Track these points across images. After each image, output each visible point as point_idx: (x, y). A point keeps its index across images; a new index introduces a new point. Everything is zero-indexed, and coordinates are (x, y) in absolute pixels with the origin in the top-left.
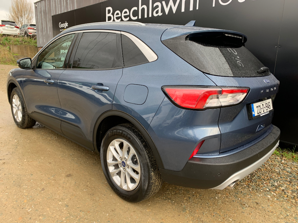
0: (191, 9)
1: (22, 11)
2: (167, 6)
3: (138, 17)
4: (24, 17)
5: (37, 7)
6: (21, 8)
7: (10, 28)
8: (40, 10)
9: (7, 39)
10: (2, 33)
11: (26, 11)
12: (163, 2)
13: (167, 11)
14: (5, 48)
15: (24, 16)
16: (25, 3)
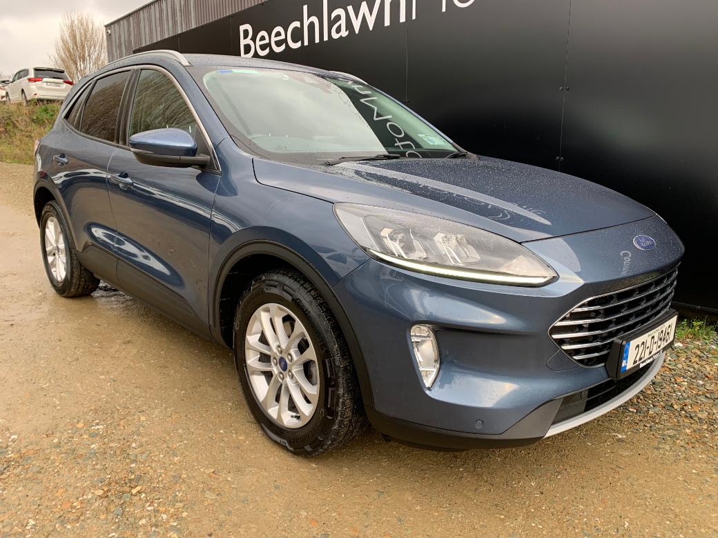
0: (403, 19)
1: (83, 47)
2: (357, 16)
3: (303, 43)
4: (88, 61)
5: (110, 34)
6: (82, 41)
7: (52, 84)
8: (117, 40)
9: (46, 110)
10: (36, 97)
11: (93, 47)
12: (348, 7)
13: (357, 25)
14: (43, 130)
15: (88, 58)
16: (90, 27)
